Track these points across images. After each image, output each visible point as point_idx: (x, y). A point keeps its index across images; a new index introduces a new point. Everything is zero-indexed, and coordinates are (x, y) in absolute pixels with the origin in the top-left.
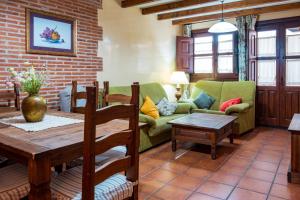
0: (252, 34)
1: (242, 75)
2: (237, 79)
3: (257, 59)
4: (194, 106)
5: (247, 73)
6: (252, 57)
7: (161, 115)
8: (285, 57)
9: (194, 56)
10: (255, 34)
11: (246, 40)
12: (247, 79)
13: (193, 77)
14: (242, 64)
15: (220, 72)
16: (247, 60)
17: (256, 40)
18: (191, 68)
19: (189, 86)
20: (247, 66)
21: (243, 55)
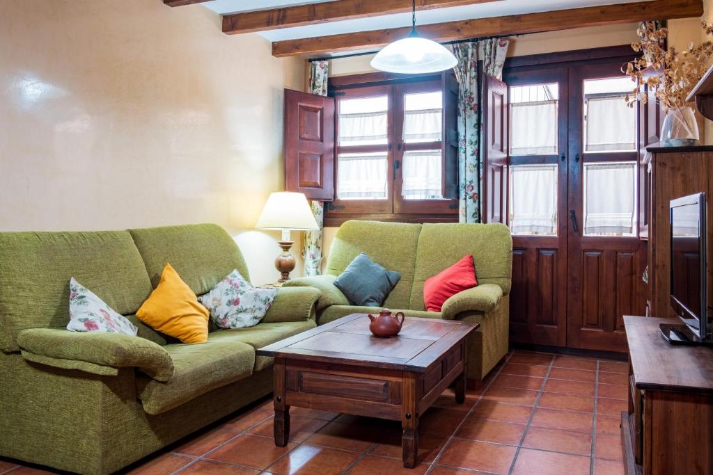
0: (496, 91)
1: (467, 206)
2: (454, 218)
3: (508, 161)
4: (337, 295)
5: (481, 199)
6: (495, 154)
7: (215, 326)
8: (581, 158)
9: (336, 150)
10: (502, 90)
11: (480, 109)
12: (481, 217)
13: (332, 212)
14: (467, 174)
15: (408, 197)
16: (482, 165)
17: (506, 108)
18: (328, 184)
19: (322, 237)
20: (482, 179)
21: (470, 149)
